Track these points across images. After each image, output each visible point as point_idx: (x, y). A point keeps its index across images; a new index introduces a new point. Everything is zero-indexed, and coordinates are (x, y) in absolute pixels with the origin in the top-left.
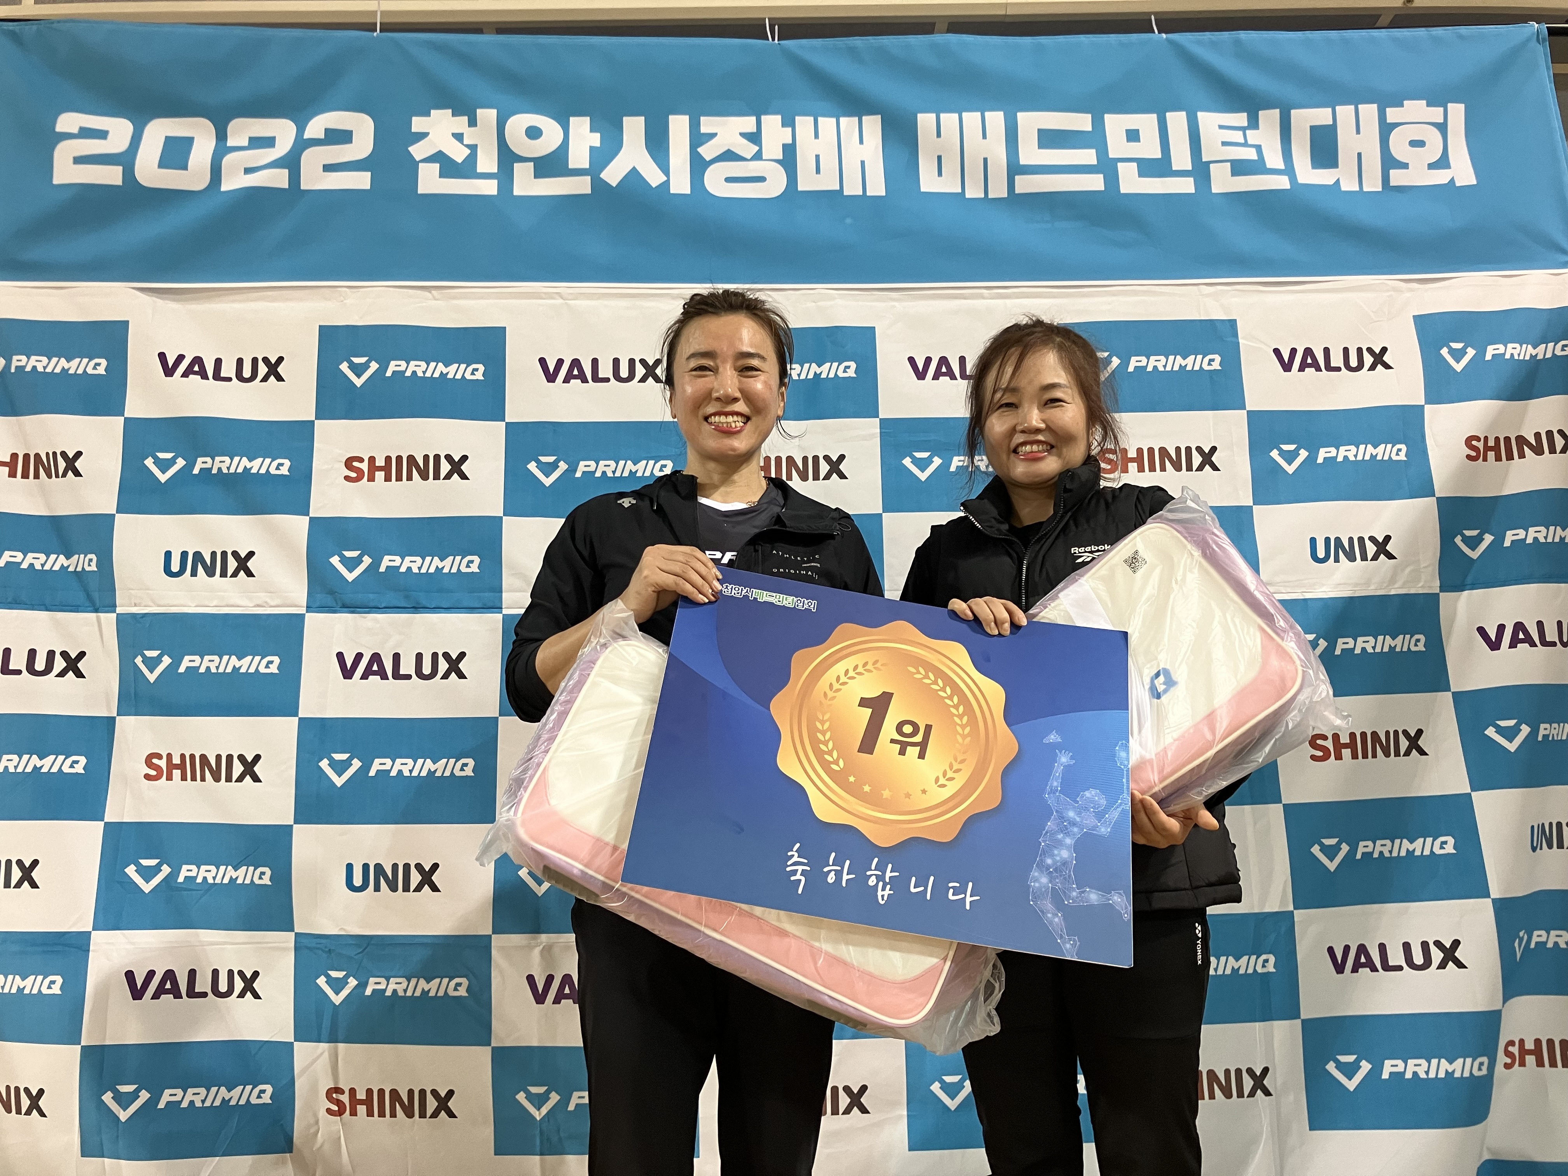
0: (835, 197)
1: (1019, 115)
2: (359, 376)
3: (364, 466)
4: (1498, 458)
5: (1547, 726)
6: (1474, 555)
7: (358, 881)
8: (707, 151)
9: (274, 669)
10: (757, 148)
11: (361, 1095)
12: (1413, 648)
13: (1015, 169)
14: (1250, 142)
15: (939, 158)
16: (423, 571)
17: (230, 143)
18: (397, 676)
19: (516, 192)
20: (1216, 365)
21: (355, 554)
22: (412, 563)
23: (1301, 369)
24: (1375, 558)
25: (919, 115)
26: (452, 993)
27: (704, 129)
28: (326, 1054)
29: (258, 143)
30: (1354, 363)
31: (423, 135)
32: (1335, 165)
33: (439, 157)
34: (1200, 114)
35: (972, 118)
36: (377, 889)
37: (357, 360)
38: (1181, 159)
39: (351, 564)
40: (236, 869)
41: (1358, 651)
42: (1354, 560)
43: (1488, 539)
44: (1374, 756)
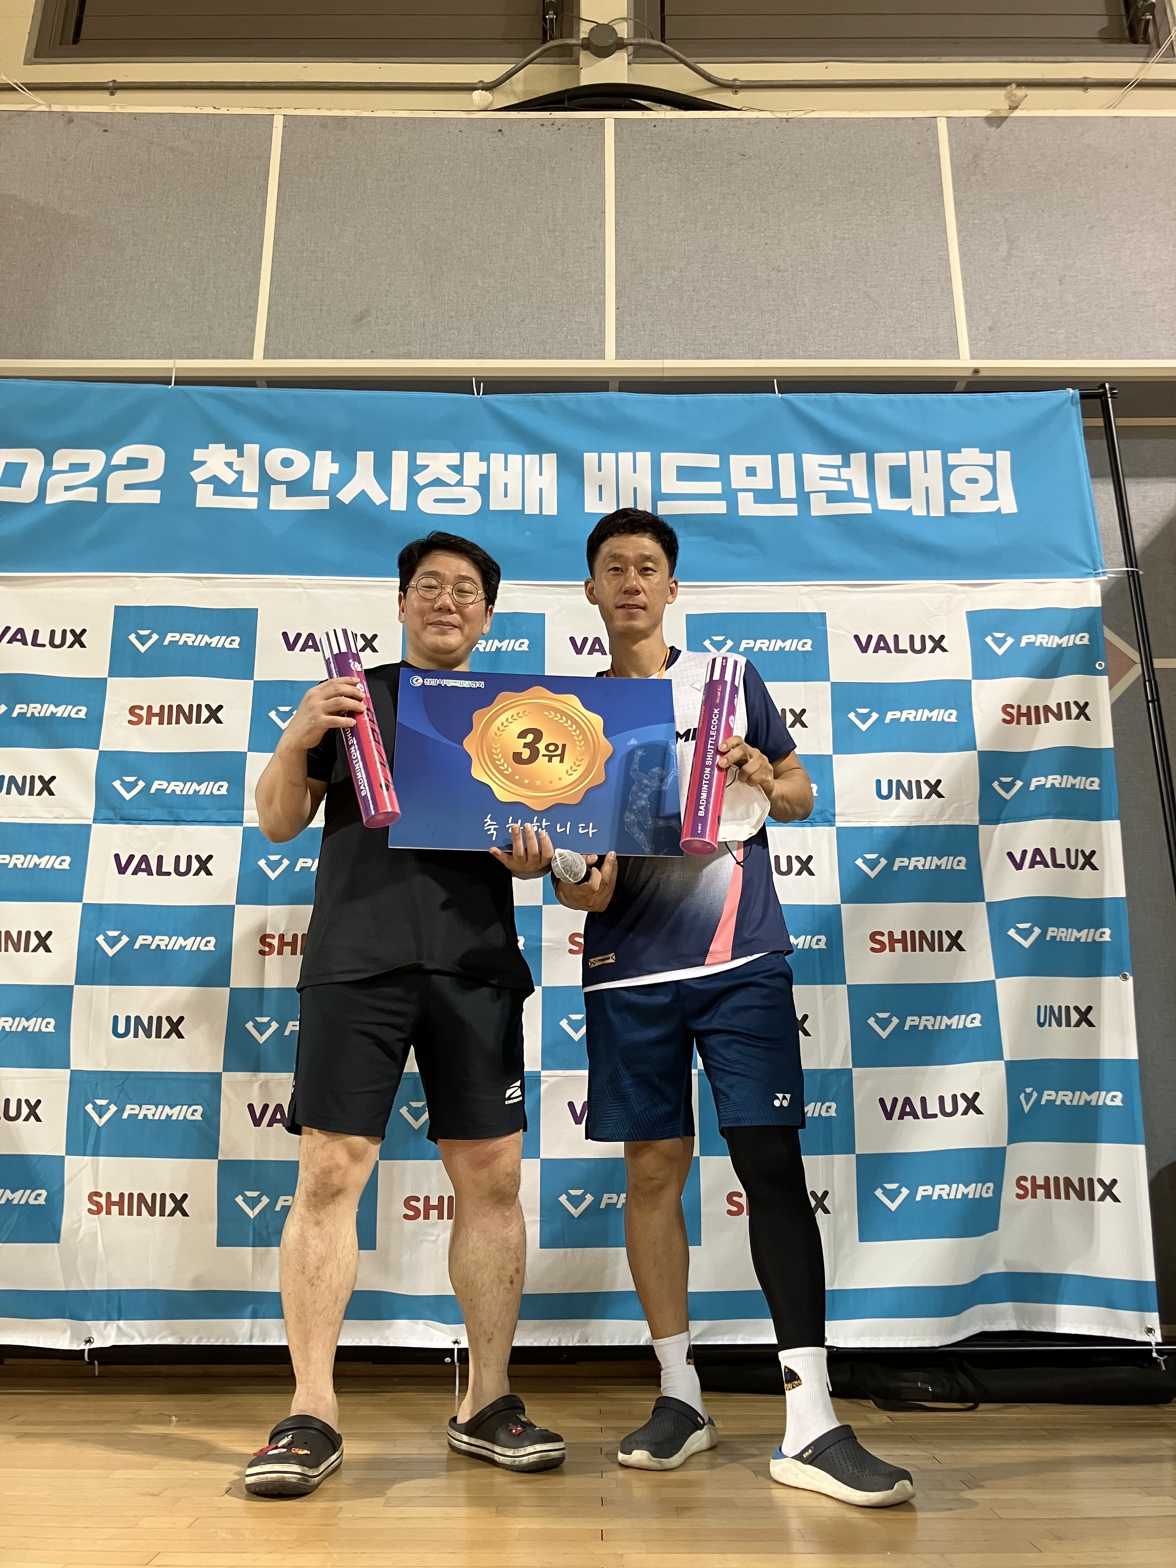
0: (519, 514)
1: (662, 455)
2: (143, 644)
3: (144, 713)
4: (1029, 722)
5: (1055, 929)
6: (1007, 796)
7: (121, 1030)
8: (421, 479)
9: (66, 866)
10: (459, 477)
11: (115, 1198)
12: (956, 867)
13: (657, 496)
14: (842, 478)
15: (600, 487)
16: (184, 793)
17: (54, 468)
18: (160, 872)
19: (271, 508)
20: (808, 648)
21: (132, 779)
22: (176, 787)
23: (876, 651)
24: (928, 796)
25: (585, 454)
26: (189, 1117)
27: (418, 463)
28: (90, 1166)
29: (75, 467)
30: (918, 647)
31: (203, 463)
32: (909, 496)
33: (214, 480)
34: (804, 455)
35: (626, 457)
36: (136, 1035)
37: (142, 632)
38: (788, 489)
39: (129, 787)
40: (28, 1020)
41: (911, 868)
42: (911, 798)
43: (1019, 784)
44: (921, 950)
